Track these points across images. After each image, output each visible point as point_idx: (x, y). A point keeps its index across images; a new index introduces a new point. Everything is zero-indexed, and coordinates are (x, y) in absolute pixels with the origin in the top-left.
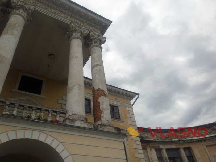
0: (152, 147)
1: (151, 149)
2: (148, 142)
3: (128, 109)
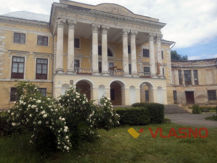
0: (177, 69)
1: (176, 71)
2: (175, 67)
3: (168, 52)
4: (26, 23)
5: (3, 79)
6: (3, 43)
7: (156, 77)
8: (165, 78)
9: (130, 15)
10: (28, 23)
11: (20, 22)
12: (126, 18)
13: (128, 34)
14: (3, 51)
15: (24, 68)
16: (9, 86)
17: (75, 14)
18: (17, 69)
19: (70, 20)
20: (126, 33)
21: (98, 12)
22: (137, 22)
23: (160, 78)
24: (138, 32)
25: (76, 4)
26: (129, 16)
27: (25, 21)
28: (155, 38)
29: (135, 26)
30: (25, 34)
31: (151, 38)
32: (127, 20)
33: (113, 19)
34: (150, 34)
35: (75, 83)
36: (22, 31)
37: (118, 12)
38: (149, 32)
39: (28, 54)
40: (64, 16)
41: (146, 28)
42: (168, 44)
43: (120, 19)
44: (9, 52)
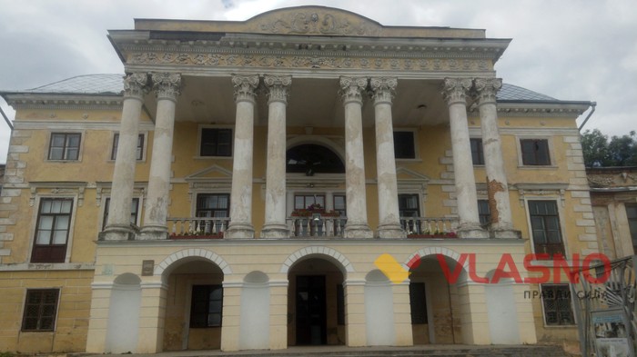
0: (620, 202)
1: (616, 206)
2: (611, 194)
3: (568, 139)
4: (82, 104)
5: (9, 264)
6: (21, 165)
7: (481, 235)
8: (521, 238)
9: (370, 32)
10: (87, 102)
11: (66, 102)
12: (349, 43)
13: (362, 92)
14: (17, 186)
15: (68, 230)
16: (23, 285)
17: (177, 55)
18: (49, 234)
19: (159, 74)
20: (354, 91)
21: (250, 37)
22: (392, 49)
23: (497, 236)
24: (398, 80)
25: (184, 25)
26: (365, 35)
27: (80, 98)
28: (473, 94)
29: (389, 63)
30: (80, 134)
31: (453, 95)
32: (355, 48)
33: (304, 52)
34: (448, 82)
35: (159, 270)
36: (73, 127)
37: (325, 28)
38: (442, 78)
39: (82, 189)
40: (144, 65)
41: (431, 65)
42: (566, 111)
43: (329, 47)
44: (33, 189)
